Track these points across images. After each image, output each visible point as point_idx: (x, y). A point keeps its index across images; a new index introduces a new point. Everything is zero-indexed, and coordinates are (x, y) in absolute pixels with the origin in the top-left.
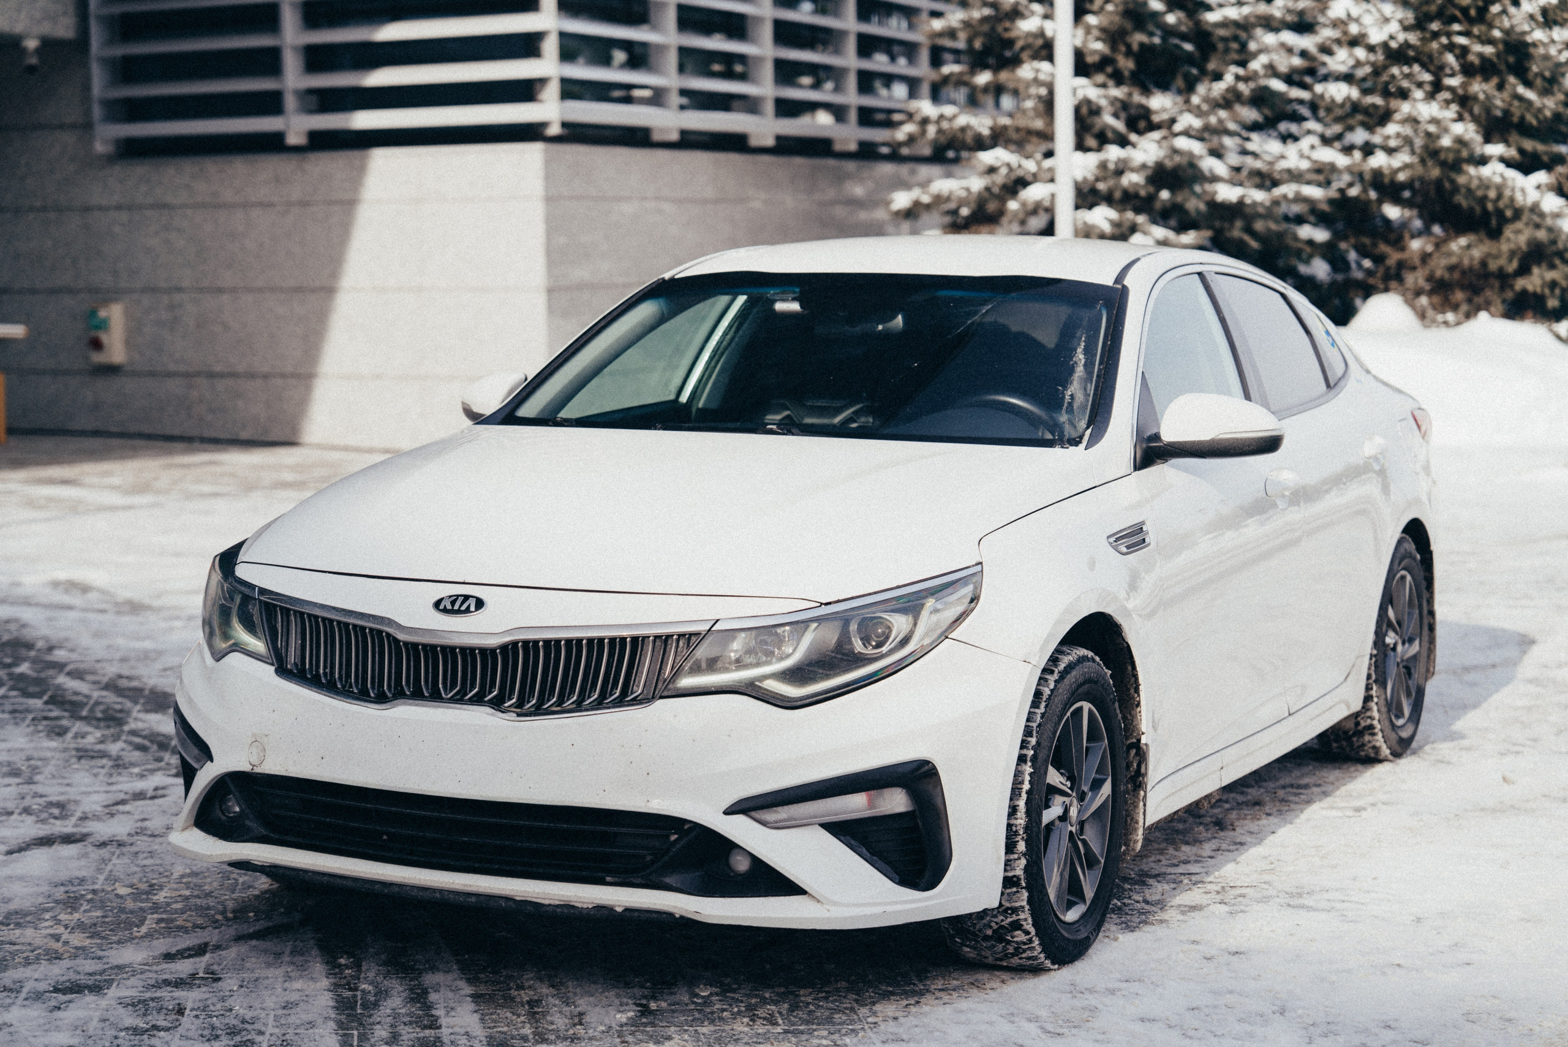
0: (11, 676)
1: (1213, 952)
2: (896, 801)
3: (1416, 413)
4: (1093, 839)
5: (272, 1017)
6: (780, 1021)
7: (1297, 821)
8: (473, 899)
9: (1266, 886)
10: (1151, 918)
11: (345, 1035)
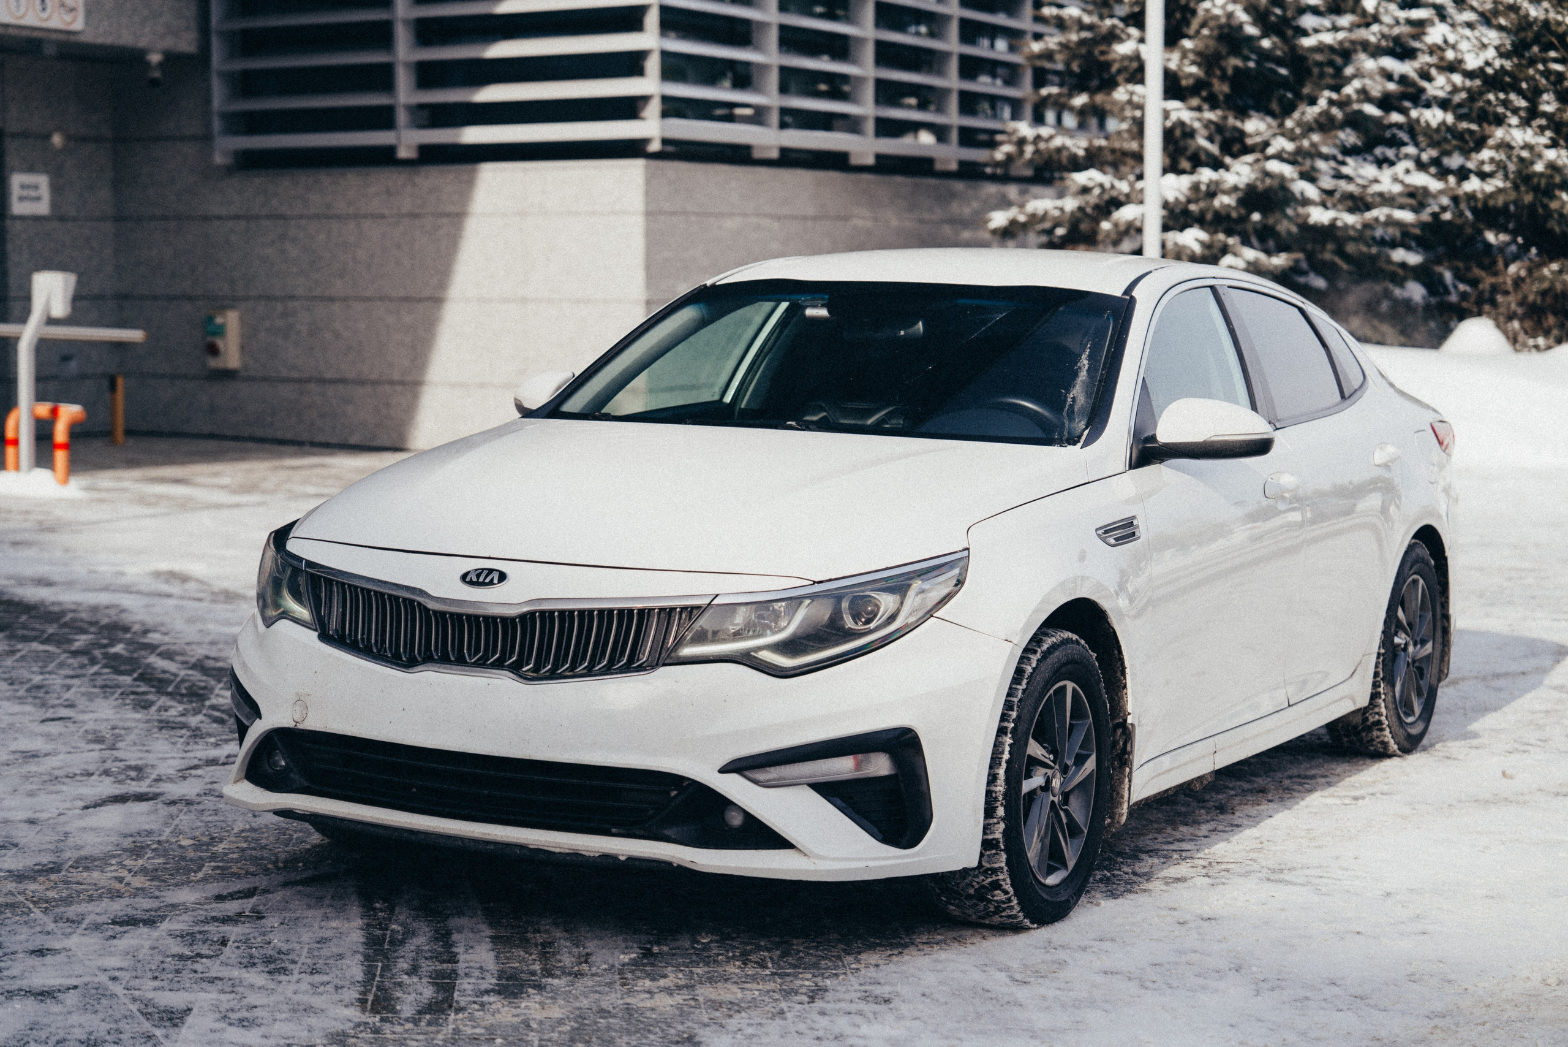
0: (106, 655)
1: (1188, 917)
2: (880, 765)
3: (1437, 426)
4: (1077, 810)
5: (306, 950)
6: (770, 965)
7: (1296, 807)
8: (492, 847)
9: (1251, 863)
10: (1137, 887)
11: (369, 966)
